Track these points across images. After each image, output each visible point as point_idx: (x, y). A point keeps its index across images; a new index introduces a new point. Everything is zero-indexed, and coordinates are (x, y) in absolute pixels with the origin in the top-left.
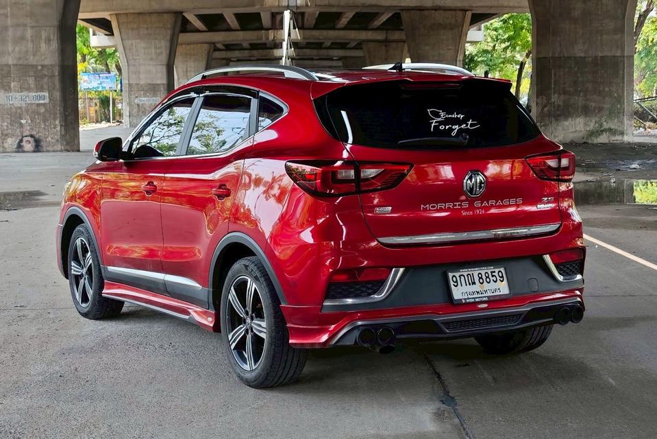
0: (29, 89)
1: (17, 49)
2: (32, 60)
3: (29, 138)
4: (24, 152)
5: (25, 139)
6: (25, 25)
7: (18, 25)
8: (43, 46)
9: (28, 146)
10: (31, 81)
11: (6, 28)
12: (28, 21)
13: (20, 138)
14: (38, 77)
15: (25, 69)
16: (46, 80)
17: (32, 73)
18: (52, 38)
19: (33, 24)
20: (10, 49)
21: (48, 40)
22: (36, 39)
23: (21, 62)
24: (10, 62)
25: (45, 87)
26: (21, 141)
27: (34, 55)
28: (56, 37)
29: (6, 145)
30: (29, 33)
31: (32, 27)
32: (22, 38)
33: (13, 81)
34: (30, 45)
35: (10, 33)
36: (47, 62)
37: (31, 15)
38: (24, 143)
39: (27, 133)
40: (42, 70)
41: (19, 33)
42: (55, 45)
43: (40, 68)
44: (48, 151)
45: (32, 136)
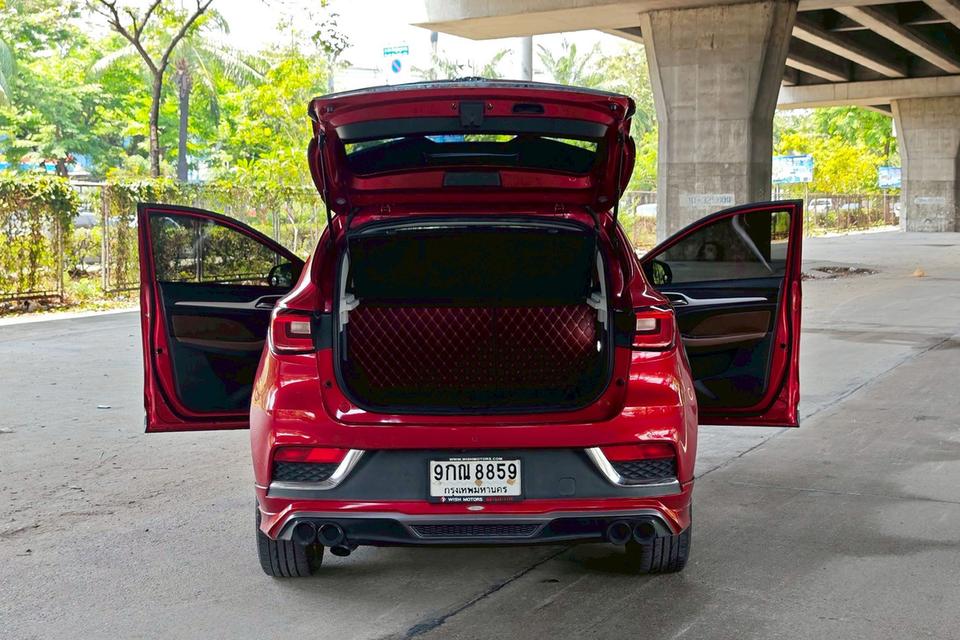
0: (714, 190)
1: (703, 146)
2: (719, 158)
3: (711, 246)
4: (705, 260)
5: (707, 246)
6: (714, 119)
7: (706, 119)
8: (732, 141)
9: (710, 255)
10: (717, 181)
11: (693, 122)
12: (717, 114)
13: (701, 245)
14: (725, 176)
15: (711, 167)
16: (733, 179)
17: (718, 172)
18: (741, 131)
19: (723, 117)
20: (696, 146)
21: (738, 135)
22: (724, 133)
23: (707, 160)
24: (696, 160)
25: (732, 187)
26: (703, 248)
27: (721, 152)
28: (746, 132)
29: (687, 253)
30: (717, 128)
31: (721, 120)
32: (710, 133)
33: (698, 181)
34: (718, 140)
35: (697, 128)
36: (735, 160)
37: (721, 106)
38: (706, 251)
39: (709, 240)
40: (729, 168)
41: (706, 128)
42: (745, 140)
43: (727, 166)
44: (731, 261)
45: (714, 243)
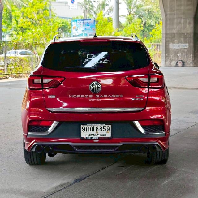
0: (181, 43)
1: (178, 27)
2: (183, 31)
3: (180, 61)
4: (178, 66)
5: (179, 62)
6: (181, 18)
7: (179, 18)
8: (188, 26)
9: (180, 64)
10: (182, 39)
11: (174, 19)
12: (182, 16)
13: (177, 61)
14: (185, 38)
15: (180, 35)
16: (188, 39)
17: (183, 36)
18: (191, 22)
19: (184, 17)
20: (175, 27)
21: (190, 23)
22: (185, 23)
23: (179, 32)
24: (175, 32)
25: (188, 41)
26: (177, 62)
27: (184, 29)
28: (192, 22)
29: (172, 64)
30: (182, 21)
31: (184, 18)
32: (180, 23)
33: (176, 39)
34: (183, 25)
35: (175, 21)
36: (189, 32)
37: (184, 13)
38: (178, 63)
39: (180, 59)
40: (187, 35)
41: (179, 21)
42: (192, 25)
43: (186, 34)
44: (187, 67)
45: (181, 61)
